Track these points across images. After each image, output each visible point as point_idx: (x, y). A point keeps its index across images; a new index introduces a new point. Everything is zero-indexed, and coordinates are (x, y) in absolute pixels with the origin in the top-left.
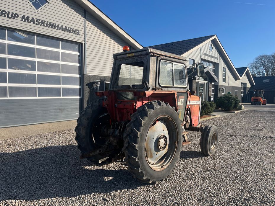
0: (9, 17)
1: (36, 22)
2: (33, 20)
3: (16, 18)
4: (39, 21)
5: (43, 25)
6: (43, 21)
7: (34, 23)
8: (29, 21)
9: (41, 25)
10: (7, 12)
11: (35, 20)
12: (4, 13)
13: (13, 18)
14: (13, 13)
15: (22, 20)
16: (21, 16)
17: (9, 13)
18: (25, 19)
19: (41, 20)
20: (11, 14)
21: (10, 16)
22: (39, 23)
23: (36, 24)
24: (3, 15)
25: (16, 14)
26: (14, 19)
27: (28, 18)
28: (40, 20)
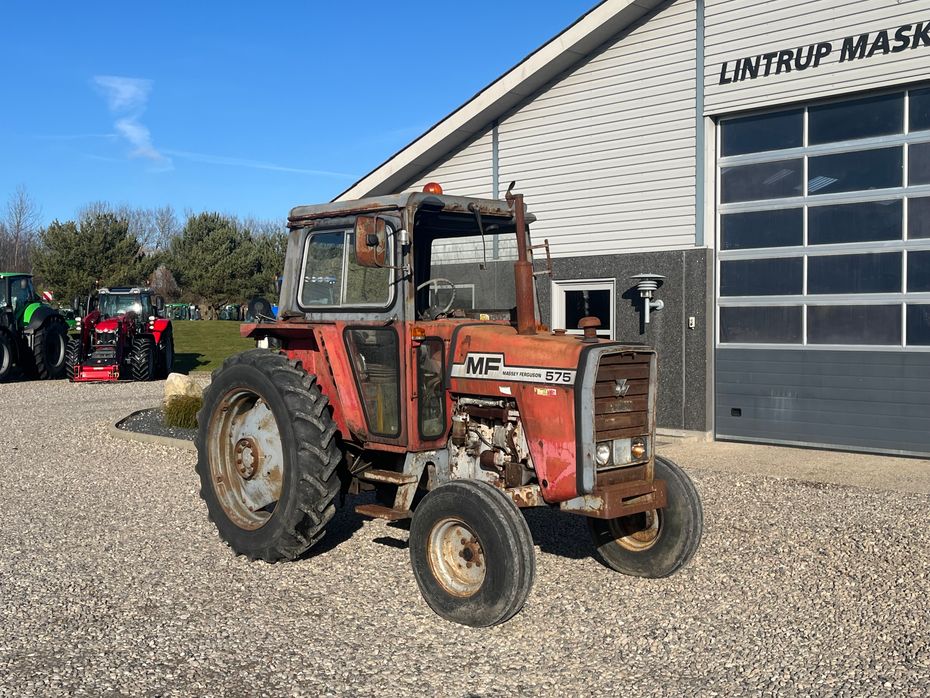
0: (800, 67)
1: (892, 44)
2: (881, 42)
3: (822, 60)
4: (904, 33)
5: (921, 42)
6: (925, 25)
7: (886, 51)
8: (869, 48)
9: (915, 45)
10: (795, 51)
11: (891, 34)
12: (786, 57)
13: (812, 63)
14: (811, 48)
15: (842, 59)
16: (838, 45)
17: (800, 50)
18: (853, 49)
19: (914, 27)
20: (805, 53)
21: (803, 61)
22: (906, 40)
23: (896, 49)
24: (784, 67)
25: (821, 46)
26: (816, 64)
27: (864, 38)
28: (908, 28)
